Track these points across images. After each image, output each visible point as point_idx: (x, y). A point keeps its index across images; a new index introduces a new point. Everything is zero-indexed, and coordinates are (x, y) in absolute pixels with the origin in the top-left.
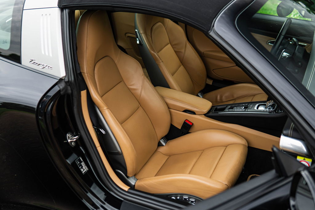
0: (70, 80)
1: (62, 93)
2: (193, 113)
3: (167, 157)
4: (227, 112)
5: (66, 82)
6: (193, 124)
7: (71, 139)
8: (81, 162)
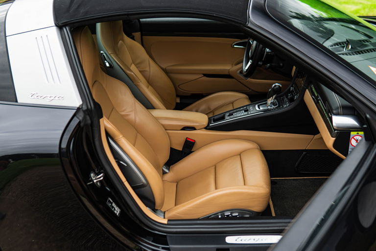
0: (89, 107)
1: (82, 124)
2: (193, 128)
3: (175, 184)
4: (228, 119)
5: (84, 112)
6: (195, 141)
7: (96, 179)
8: (112, 203)
